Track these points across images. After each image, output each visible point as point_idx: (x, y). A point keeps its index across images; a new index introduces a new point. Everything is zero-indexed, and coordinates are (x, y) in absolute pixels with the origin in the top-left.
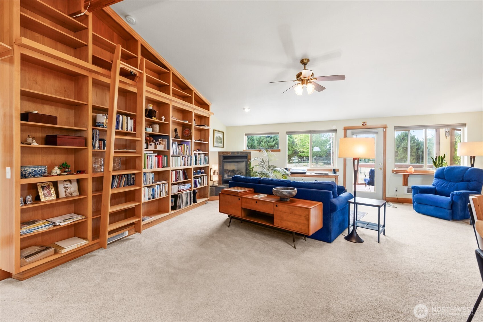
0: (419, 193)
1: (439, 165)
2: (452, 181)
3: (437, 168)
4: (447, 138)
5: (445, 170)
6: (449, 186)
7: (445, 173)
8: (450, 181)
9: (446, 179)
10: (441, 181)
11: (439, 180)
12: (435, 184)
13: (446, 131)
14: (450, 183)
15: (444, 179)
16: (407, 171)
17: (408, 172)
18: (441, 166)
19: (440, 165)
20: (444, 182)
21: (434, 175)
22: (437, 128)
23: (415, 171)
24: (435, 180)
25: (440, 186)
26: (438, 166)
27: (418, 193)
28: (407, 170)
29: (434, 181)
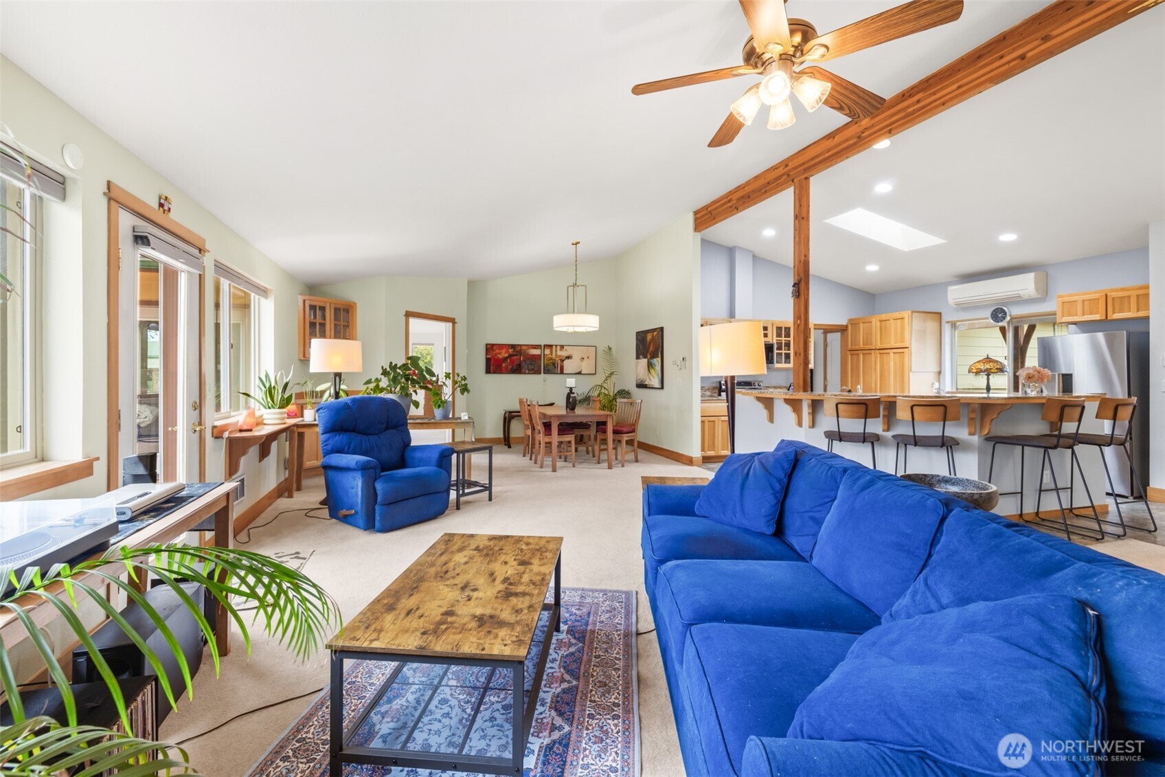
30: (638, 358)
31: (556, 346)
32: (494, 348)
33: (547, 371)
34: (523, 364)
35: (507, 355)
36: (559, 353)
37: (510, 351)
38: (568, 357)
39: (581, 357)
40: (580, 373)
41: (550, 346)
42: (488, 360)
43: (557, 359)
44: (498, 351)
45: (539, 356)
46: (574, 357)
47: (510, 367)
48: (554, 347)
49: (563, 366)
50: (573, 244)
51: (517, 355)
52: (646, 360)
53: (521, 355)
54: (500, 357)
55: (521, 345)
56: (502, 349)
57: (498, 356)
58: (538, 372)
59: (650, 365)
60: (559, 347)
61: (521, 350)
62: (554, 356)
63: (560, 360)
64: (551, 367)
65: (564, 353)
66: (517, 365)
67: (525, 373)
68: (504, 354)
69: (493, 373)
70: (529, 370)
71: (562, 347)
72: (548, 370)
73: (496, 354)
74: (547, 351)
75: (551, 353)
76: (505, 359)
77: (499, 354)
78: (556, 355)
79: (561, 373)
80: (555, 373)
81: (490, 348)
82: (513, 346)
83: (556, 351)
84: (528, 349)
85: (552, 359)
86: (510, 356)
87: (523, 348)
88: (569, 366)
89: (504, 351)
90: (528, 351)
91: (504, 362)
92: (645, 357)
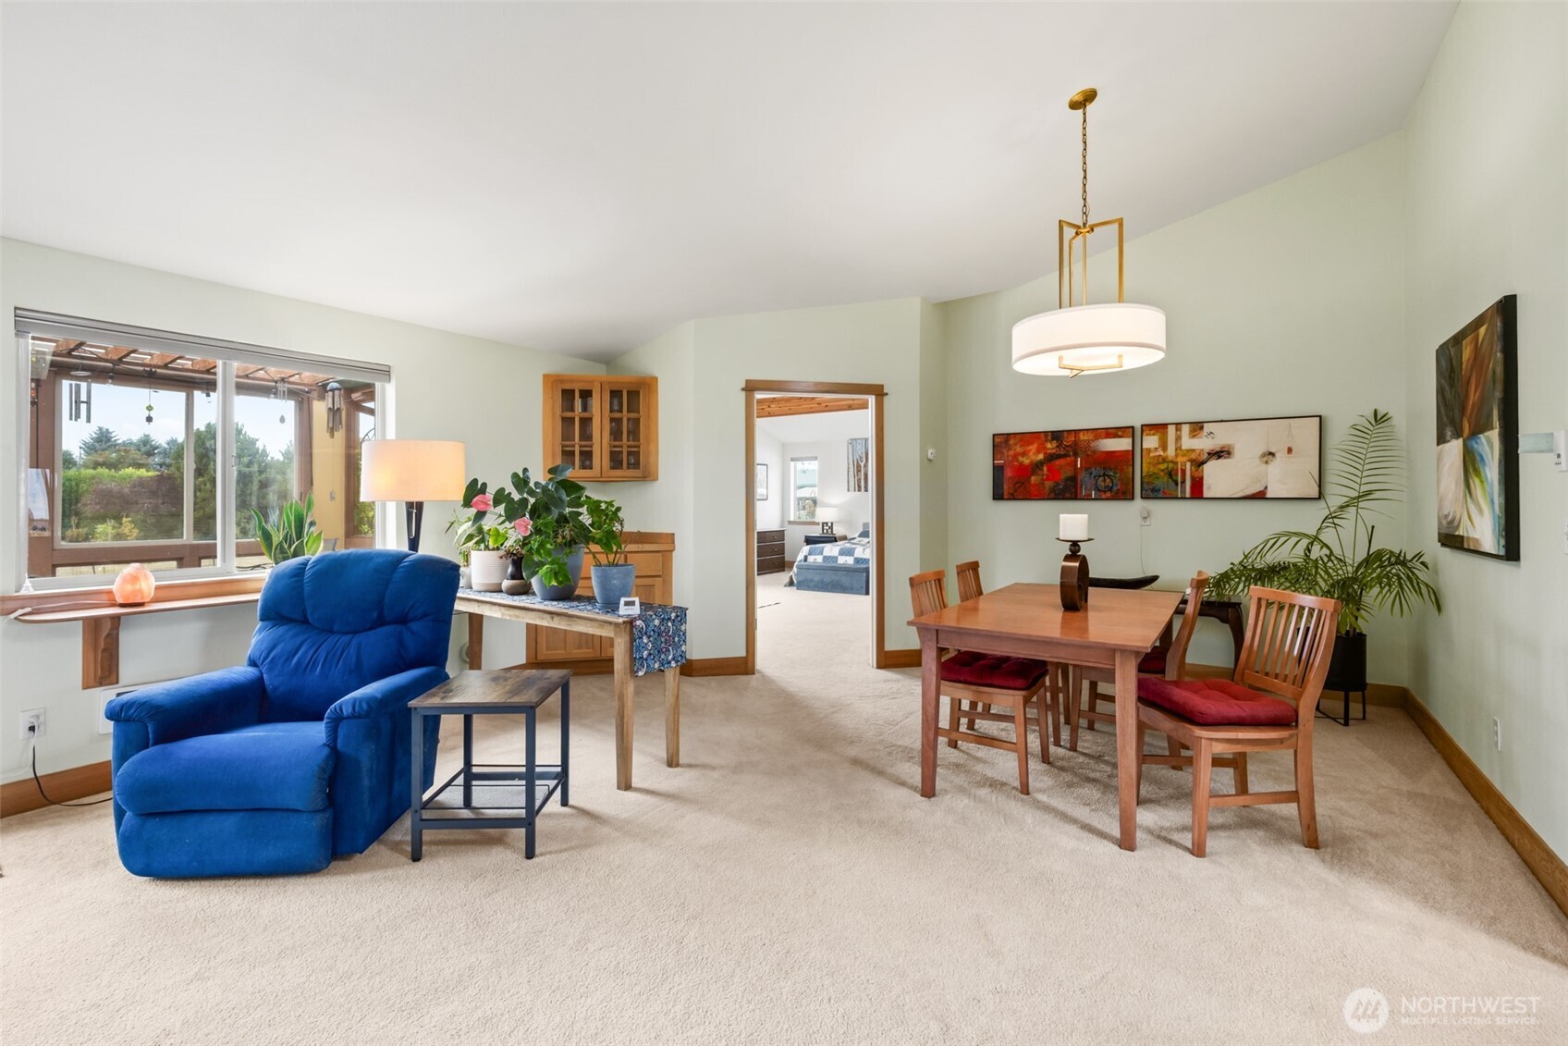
0: (156, 743)
1: (286, 546)
2: (336, 627)
3: (277, 563)
4: (332, 436)
5: (308, 574)
6: (325, 659)
7: (307, 589)
8: (331, 632)
9: (311, 620)
10: (291, 633)
11: (281, 630)
12: (257, 654)
13: (330, 408)
14: (332, 639)
15: (305, 622)
16: (110, 592)
17: (120, 600)
18: (295, 555)
19: (290, 546)
20: (300, 639)
21: (259, 604)
22: (302, 398)
23: (164, 593)
24: (260, 630)
25: (286, 661)
26: (283, 551)
27: (147, 747)
28: (114, 588)
29: (254, 637)
30: (1441, 440)
31: (1178, 425)
32: (1012, 442)
33: (1152, 493)
34: (1082, 476)
35: (1041, 456)
36: (1188, 443)
37: (1049, 446)
38: (1221, 453)
39: (1263, 449)
40: (1260, 496)
41: (1160, 428)
42: (998, 471)
43: (1180, 459)
44: (1019, 449)
45: (1128, 457)
46: (1237, 452)
47: (1048, 484)
48: (1171, 430)
49: (1201, 479)
50: (1074, 105)
51: (1065, 456)
52: (1460, 441)
53: (1076, 455)
54: (1026, 461)
55: (1076, 432)
56: (1030, 443)
57: (1021, 459)
58: (1125, 494)
59: (1471, 463)
60: (1186, 429)
61: (1075, 443)
62: (1171, 452)
63: (1192, 461)
64: (1163, 481)
65: (1203, 444)
66: (1068, 479)
67: (1088, 498)
68: (1034, 455)
69: (1009, 499)
70: (1098, 490)
71: (1197, 427)
72: (1153, 490)
73: (1015, 456)
74: (1151, 442)
75: (1164, 446)
76: (1038, 465)
77: (1024, 454)
78: (1178, 448)
79: (1192, 498)
80: (1177, 498)
81: (1002, 442)
82: (1056, 436)
83: (1178, 438)
84: (1097, 438)
85: (1164, 460)
86: (1051, 458)
87: (1082, 437)
88: (1217, 477)
89: (1033, 448)
90: (1092, 444)
91: (1033, 473)
92: (1458, 434)
